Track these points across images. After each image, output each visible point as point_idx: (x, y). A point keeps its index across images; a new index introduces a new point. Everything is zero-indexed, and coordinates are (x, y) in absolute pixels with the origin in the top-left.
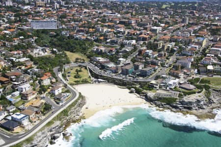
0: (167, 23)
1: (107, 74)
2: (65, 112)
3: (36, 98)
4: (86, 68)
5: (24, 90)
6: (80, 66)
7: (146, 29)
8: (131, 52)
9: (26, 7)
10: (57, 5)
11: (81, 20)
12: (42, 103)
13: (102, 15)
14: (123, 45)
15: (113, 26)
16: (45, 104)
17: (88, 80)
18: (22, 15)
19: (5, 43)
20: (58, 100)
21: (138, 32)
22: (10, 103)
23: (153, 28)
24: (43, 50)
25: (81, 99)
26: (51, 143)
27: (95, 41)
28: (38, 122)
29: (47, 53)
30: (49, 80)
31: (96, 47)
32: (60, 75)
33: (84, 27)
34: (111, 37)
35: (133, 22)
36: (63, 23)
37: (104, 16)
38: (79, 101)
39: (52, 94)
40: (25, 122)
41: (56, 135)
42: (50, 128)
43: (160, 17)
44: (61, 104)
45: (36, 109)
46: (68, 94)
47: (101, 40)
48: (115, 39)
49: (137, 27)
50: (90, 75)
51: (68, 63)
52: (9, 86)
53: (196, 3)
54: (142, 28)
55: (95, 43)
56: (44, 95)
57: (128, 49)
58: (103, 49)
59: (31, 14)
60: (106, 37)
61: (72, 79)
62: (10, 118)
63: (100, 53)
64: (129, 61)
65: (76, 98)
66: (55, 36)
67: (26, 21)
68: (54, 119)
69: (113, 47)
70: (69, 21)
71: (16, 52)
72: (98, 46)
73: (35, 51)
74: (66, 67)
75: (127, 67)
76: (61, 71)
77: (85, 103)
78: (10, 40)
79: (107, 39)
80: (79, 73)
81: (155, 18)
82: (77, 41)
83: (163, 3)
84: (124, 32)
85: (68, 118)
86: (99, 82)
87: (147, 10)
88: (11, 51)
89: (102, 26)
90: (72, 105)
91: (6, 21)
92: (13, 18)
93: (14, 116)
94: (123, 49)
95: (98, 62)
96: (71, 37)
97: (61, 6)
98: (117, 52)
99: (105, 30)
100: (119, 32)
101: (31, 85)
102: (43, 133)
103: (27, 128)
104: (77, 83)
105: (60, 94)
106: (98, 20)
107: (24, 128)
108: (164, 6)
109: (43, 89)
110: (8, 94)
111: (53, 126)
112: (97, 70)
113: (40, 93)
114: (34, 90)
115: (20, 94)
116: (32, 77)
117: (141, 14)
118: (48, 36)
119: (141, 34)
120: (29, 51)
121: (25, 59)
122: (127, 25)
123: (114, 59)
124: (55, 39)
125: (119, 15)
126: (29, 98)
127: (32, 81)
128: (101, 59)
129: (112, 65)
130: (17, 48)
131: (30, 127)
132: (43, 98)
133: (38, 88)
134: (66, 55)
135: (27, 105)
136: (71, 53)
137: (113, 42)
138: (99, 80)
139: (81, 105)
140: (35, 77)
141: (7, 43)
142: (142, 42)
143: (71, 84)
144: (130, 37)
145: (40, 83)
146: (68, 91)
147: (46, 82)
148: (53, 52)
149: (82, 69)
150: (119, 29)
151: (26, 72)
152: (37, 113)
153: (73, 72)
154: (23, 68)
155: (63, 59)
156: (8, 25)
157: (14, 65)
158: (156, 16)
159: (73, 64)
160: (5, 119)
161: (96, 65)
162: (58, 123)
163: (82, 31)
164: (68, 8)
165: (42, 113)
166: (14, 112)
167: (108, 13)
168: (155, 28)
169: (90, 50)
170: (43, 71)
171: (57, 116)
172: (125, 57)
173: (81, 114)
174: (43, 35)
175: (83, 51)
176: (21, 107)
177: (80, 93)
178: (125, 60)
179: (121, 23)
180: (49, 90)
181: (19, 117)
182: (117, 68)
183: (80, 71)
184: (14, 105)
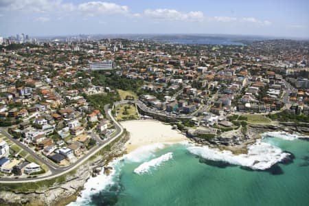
0: (213, 63)
1: (153, 111)
2: (108, 148)
3: (83, 134)
4: (134, 105)
5: (73, 126)
6: (129, 103)
7: (192, 69)
8: (177, 90)
9: (90, 51)
10: (116, 48)
11: (135, 61)
12: (88, 139)
13: (154, 56)
14: (170, 84)
15: (163, 66)
16: (91, 139)
17: (135, 116)
18: (85, 58)
19: (64, 84)
20: (103, 135)
21: (185, 72)
22: (60, 137)
23: (199, 68)
24: (96, 88)
25: (125, 135)
26: (93, 176)
27: (145, 80)
28: (82, 156)
29: (101, 91)
30: (96, 117)
31: (145, 86)
32: (109, 112)
33: (136, 67)
34: (160, 76)
35: (182, 62)
36: (118, 63)
37: (157, 57)
38: (123, 137)
39: (98, 130)
40: (71, 156)
41: (98, 169)
42: (92, 162)
43: (207, 58)
44: (105, 139)
45: (81, 144)
46: (113, 130)
47: (150, 79)
48: (163, 78)
49: (185, 67)
50: (137, 111)
51: (119, 100)
52: (61, 123)
53: (241, 46)
54: (189, 68)
55: (145, 82)
56: (91, 131)
57: (174, 87)
58: (151, 87)
59: (92, 57)
60: (155, 76)
61: (119, 116)
62: (58, 151)
63: (149, 91)
64: (173, 99)
65: (121, 133)
66: (110, 76)
67: (87, 63)
68: (97, 154)
69: (161, 85)
70: (124, 62)
71: (72, 91)
72: (147, 84)
73: (90, 90)
74: (117, 104)
75: (171, 105)
76: (111, 108)
77: (128, 139)
78: (70, 80)
79: (156, 78)
80: (128, 110)
81: (203, 59)
82: (129, 80)
83: (213, 46)
84: (172, 71)
85: (110, 153)
86: (145, 118)
87: (198, 52)
88: (68, 90)
89: (153, 66)
90: (115, 141)
91: (71, 63)
92: (77, 61)
93: (61, 150)
94: (170, 87)
95: (146, 100)
96: (124, 76)
97: (119, 49)
98: (165, 90)
99: (155, 69)
100: (168, 72)
101: (80, 121)
102: (85, 167)
103: (71, 161)
104: (125, 119)
105: (105, 130)
106: (150, 61)
107: (68, 161)
108: (214, 49)
109: (90, 125)
110: (60, 129)
111: (95, 160)
112: (144, 107)
113: (87, 129)
114: (82, 126)
115: (70, 130)
116: (82, 114)
117: (191, 55)
118: (104, 76)
119: (187, 73)
120: (84, 90)
121: (79, 97)
122: (176, 65)
123: (160, 97)
124: (110, 79)
125: (170, 56)
126: (77, 134)
127: (81, 118)
128: (149, 97)
129: (158, 103)
130: (74, 87)
131: (74, 161)
132: (90, 133)
133: (85, 124)
134: (118, 93)
135: (75, 139)
136: (123, 92)
137: (161, 81)
138: (146, 116)
139: (124, 141)
140: (84, 114)
141: (66, 83)
142: (188, 81)
143: (118, 121)
144: (177, 76)
145: (88, 119)
146: (113, 128)
147: (94, 119)
148: (106, 90)
149: (131, 106)
150: (167, 69)
151: (77, 109)
152: (82, 147)
153: (123, 108)
154: (76, 105)
155: (115, 97)
156: (71, 67)
157: (68, 102)
158: (205, 57)
159: (123, 101)
160: (54, 152)
161: (144, 102)
162: (100, 157)
163: (134, 71)
164: (125, 50)
165: (87, 147)
166: (62, 146)
167: (160, 54)
168: (201, 68)
169: (140, 88)
170: (93, 108)
171: (100, 151)
172: (171, 95)
173: (123, 149)
174: (100, 75)
175: (134, 89)
176: (69, 141)
177: (125, 130)
178: (170, 97)
179: (170, 63)
180: (96, 126)
181: (65, 151)
182: (162, 105)
183: (129, 108)
184: (63, 139)
